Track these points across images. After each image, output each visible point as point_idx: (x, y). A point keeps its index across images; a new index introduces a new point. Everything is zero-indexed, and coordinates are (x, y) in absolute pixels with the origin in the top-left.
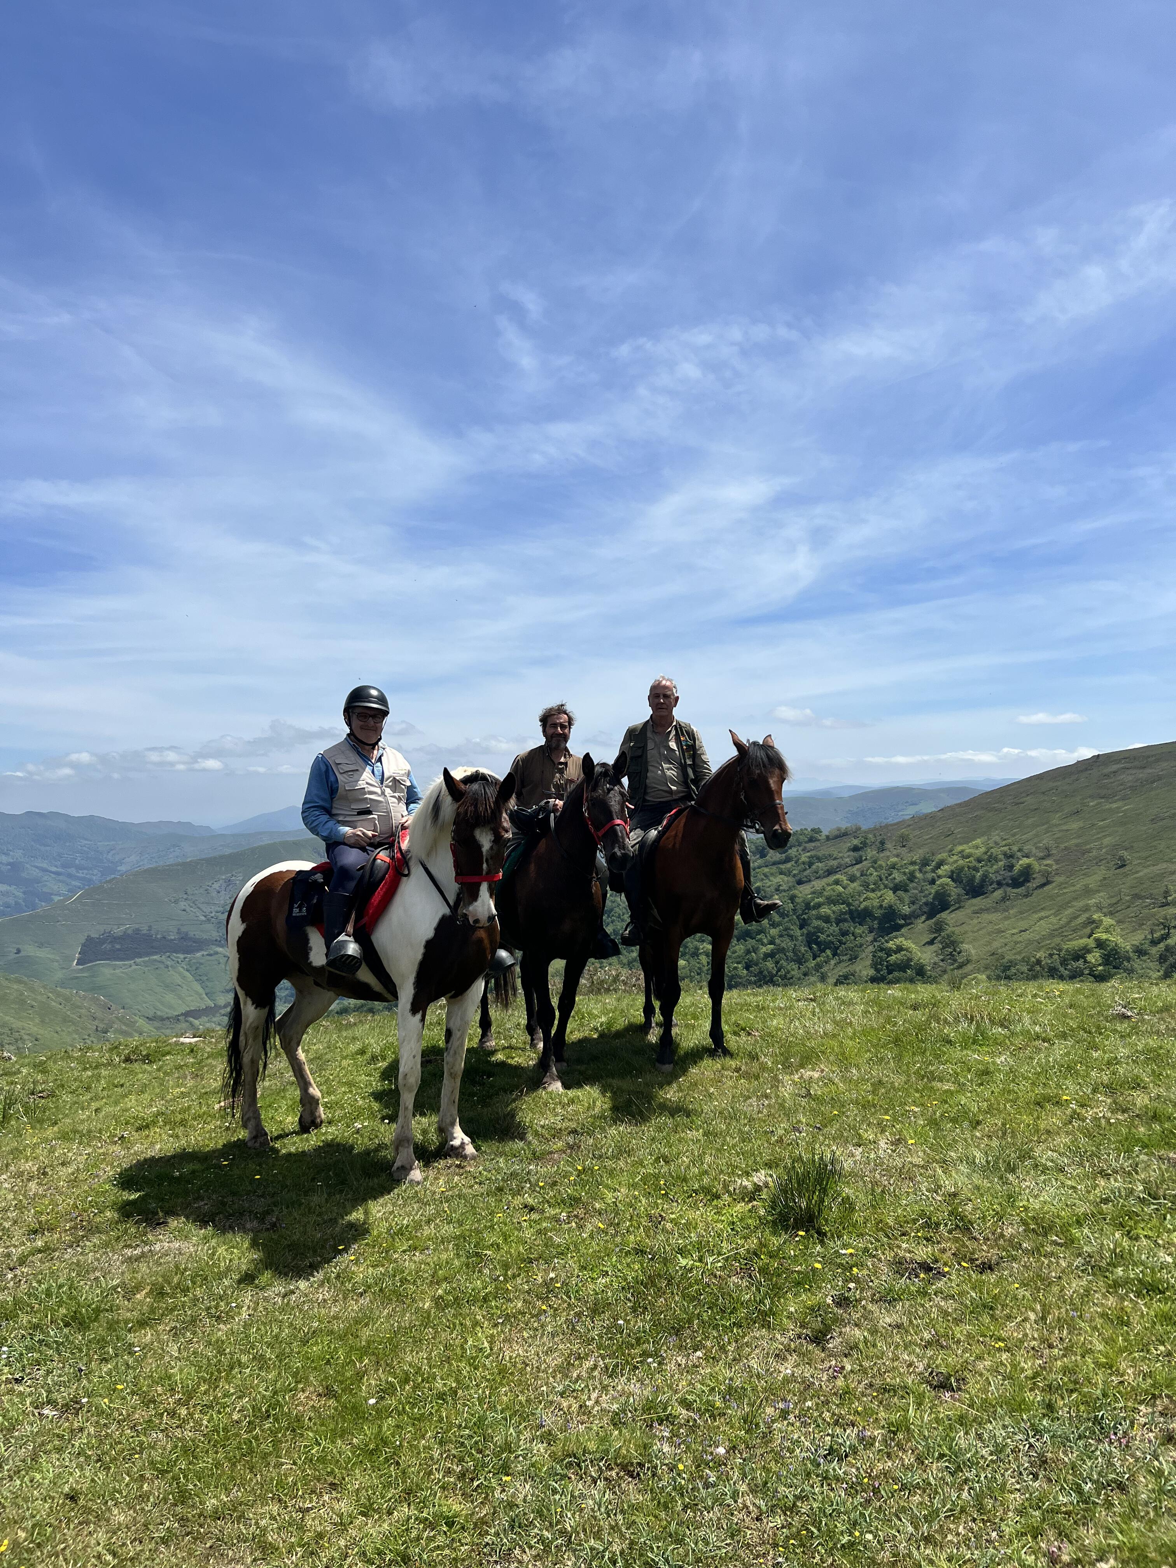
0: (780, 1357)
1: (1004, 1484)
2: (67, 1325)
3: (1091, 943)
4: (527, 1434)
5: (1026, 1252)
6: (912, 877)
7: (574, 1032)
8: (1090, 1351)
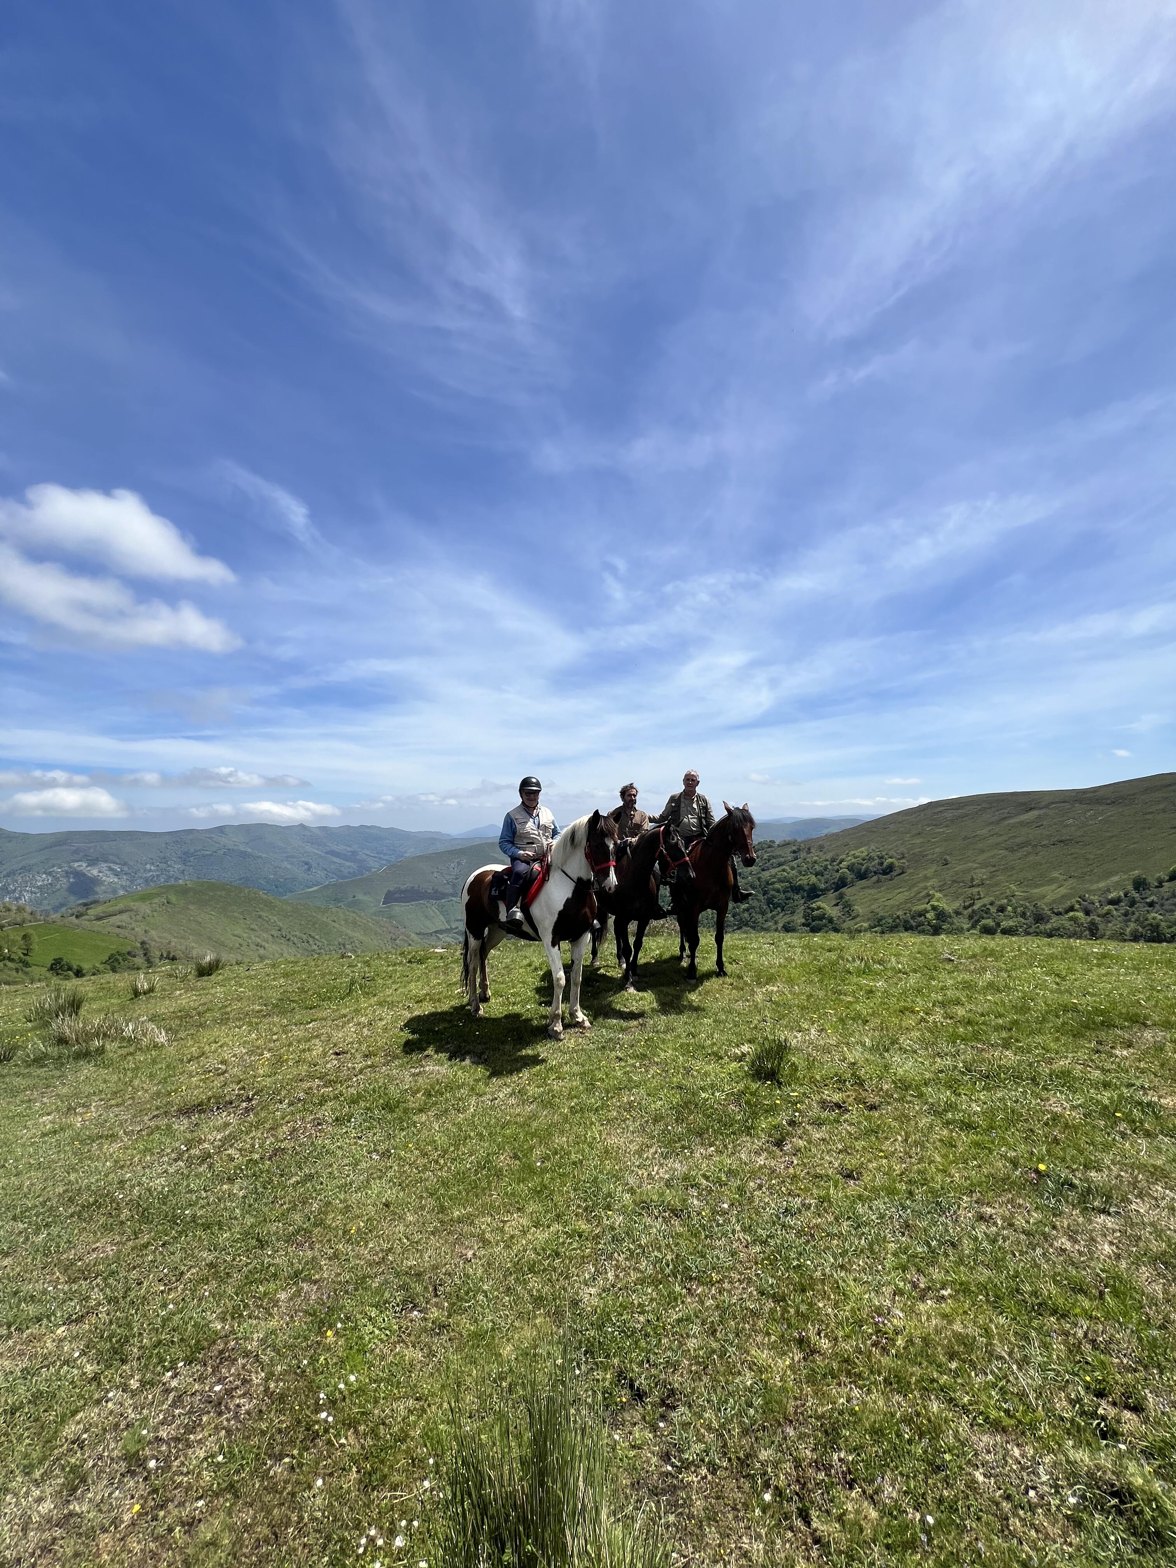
0: (757, 1153)
1: (885, 1237)
2: (383, 1109)
3: (928, 907)
4: (620, 1188)
5: (895, 1100)
6: (826, 868)
7: (642, 959)
8: (933, 1162)
